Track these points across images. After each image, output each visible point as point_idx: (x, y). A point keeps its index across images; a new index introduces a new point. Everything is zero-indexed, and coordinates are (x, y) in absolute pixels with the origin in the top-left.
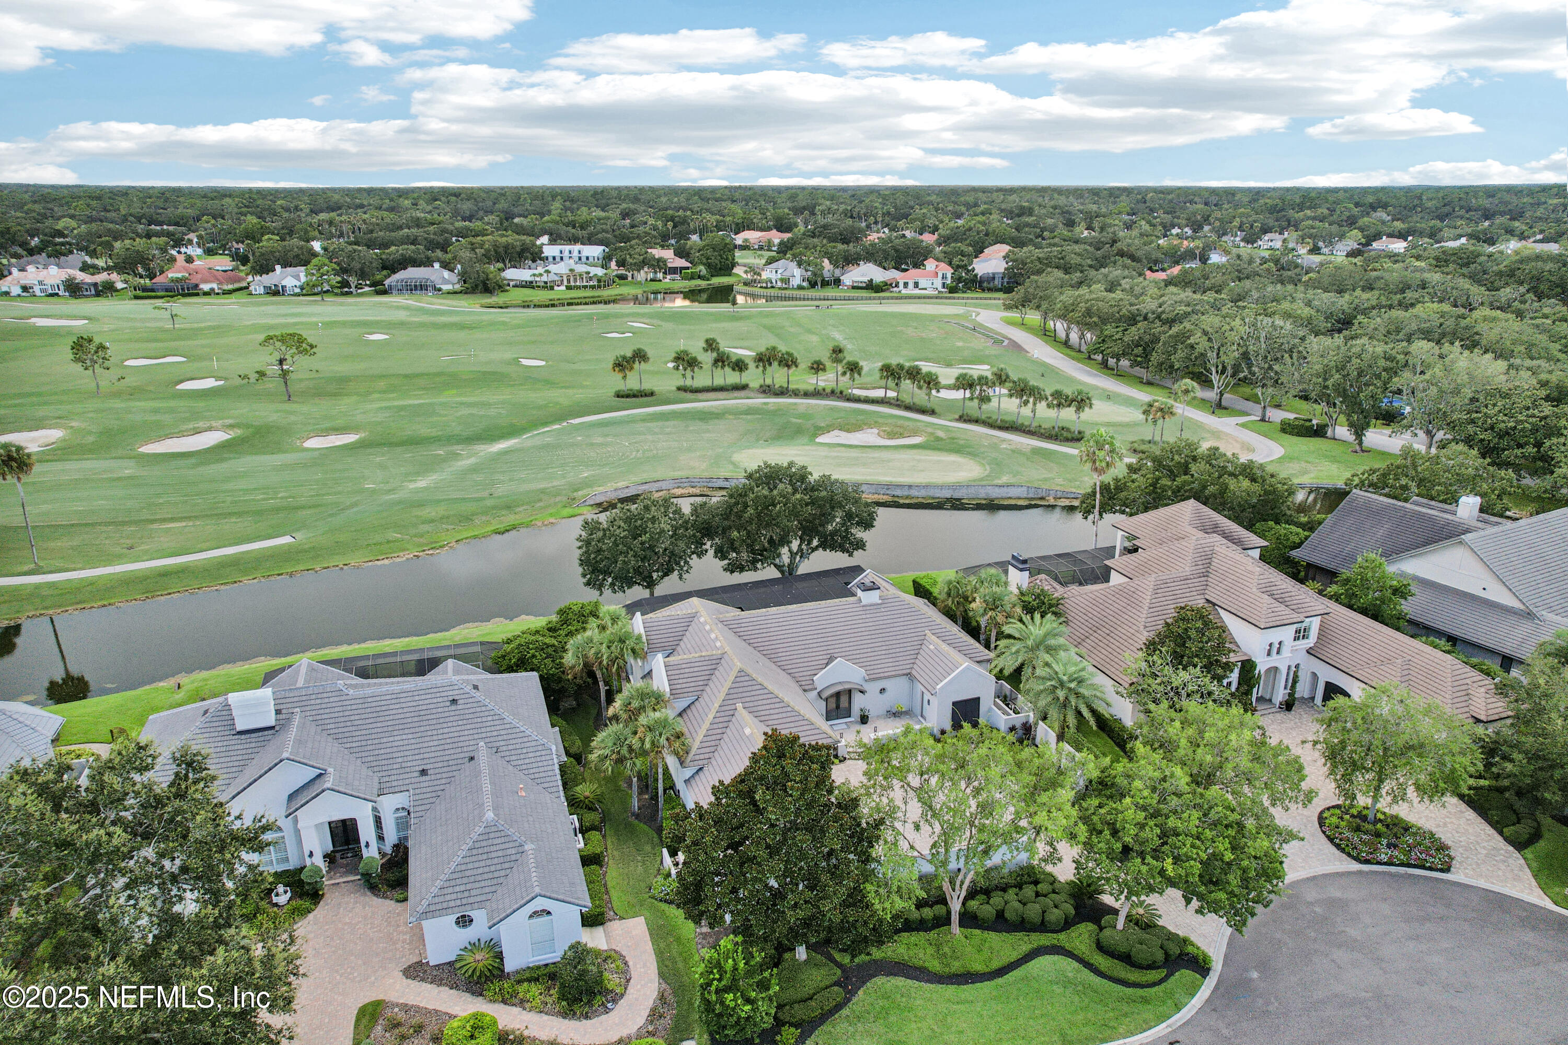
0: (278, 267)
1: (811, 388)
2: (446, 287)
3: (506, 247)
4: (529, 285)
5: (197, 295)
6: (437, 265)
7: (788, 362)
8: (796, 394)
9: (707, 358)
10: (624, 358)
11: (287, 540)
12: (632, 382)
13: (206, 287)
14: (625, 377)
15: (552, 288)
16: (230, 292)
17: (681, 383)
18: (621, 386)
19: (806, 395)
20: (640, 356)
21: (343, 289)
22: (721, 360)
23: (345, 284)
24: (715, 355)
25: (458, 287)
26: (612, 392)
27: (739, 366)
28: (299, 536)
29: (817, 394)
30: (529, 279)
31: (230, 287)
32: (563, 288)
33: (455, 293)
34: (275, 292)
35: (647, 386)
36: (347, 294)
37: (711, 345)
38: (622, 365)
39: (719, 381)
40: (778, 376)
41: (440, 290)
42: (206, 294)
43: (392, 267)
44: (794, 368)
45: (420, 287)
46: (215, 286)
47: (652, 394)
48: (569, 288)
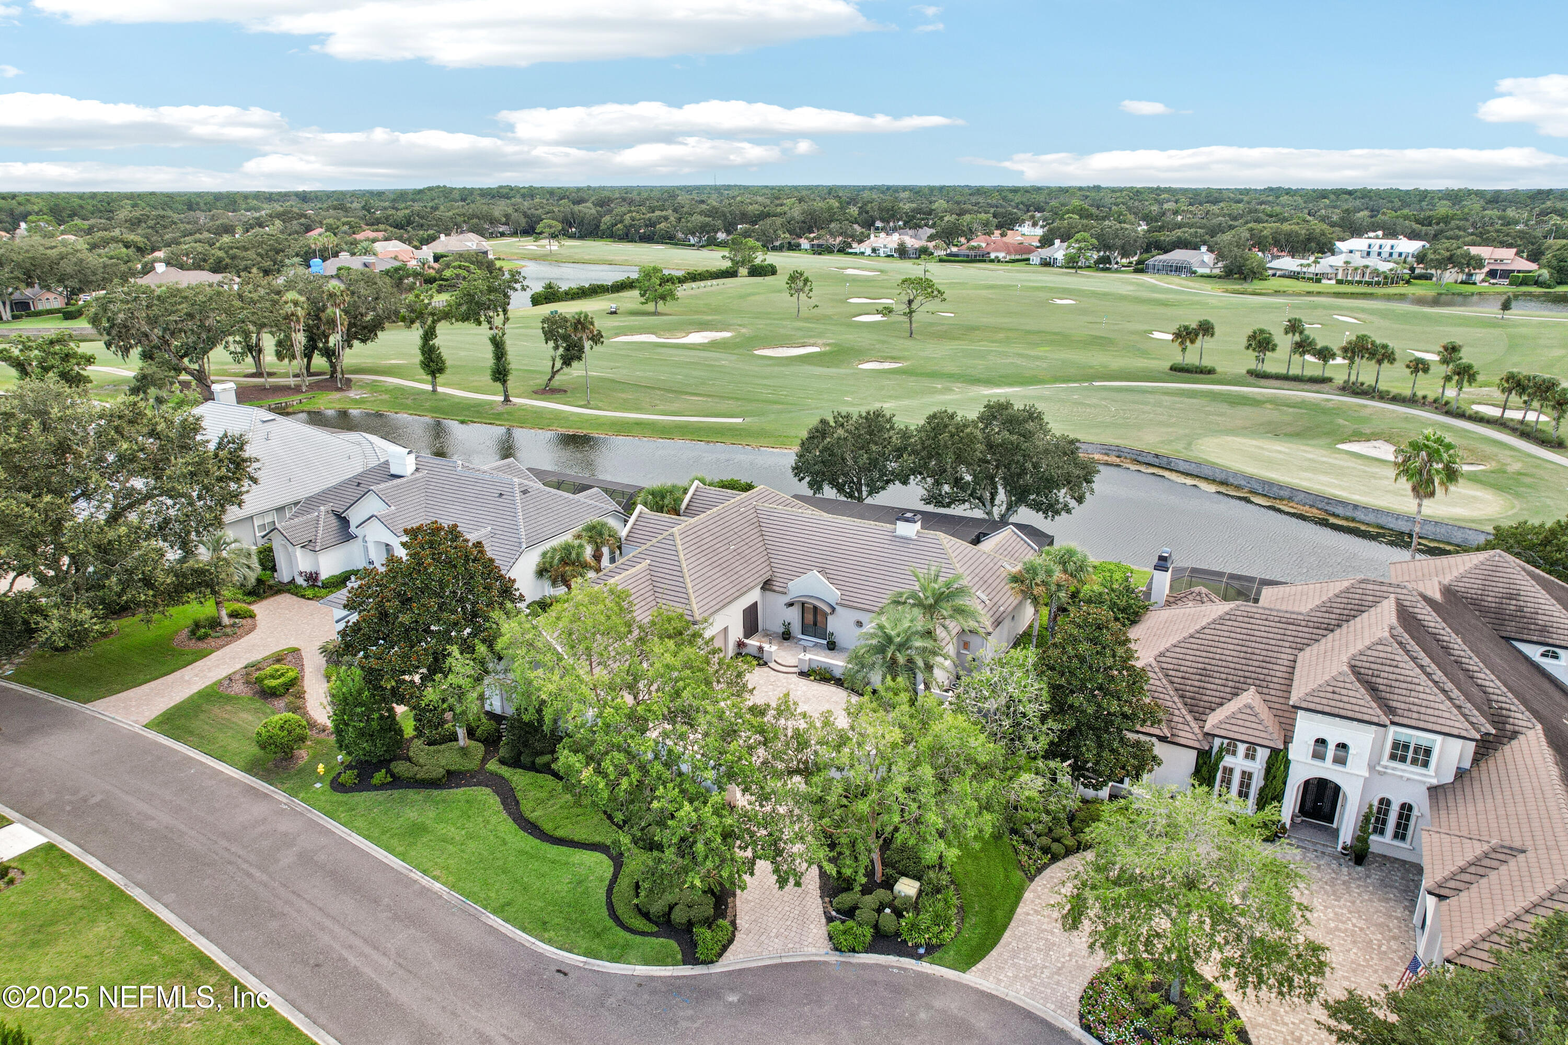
0: (1057, 242)
1: (1407, 392)
2: (1201, 271)
3: (1289, 235)
4: (1295, 276)
5: (984, 261)
6: (1204, 249)
7: (1383, 355)
8: (1383, 396)
9: (1284, 342)
10: (1186, 328)
11: (740, 420)
12: (1191, 357)
13: (993, 256)
14: (1184, 350)
15: (1318, 281)
16: (1018, 261)
17: (1253, 365)
18: (1178, 358)
19: (1396, 399)
20: (1206, 329)
21: (1103, 265)
22: (1303, 346)
23: (1106, 260)
24: (1297, 338)
25: (1216, 272)
26: (1168, 365)
27: (1325, 354)
28: (747, 419)
29: (1412, 401)
30: (1298, 269)
31: (1018, 257)
32: (1333, 282)
33: (1209, 277)
34: (1046, 263)
35: (1207, 362)
36: (1108, 269)
37: (1294, 327)
38: (1185, 335)
39: (1295, 371)
40: (1366, 372)
41: (1195, 272)
42: (992, 261)
43: (1165, 249)
44: (1386, 364)
45: (1177, 269)
46: (1001, 255)
47: (1211, 371)
48: (1339, 282)
